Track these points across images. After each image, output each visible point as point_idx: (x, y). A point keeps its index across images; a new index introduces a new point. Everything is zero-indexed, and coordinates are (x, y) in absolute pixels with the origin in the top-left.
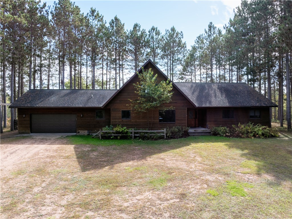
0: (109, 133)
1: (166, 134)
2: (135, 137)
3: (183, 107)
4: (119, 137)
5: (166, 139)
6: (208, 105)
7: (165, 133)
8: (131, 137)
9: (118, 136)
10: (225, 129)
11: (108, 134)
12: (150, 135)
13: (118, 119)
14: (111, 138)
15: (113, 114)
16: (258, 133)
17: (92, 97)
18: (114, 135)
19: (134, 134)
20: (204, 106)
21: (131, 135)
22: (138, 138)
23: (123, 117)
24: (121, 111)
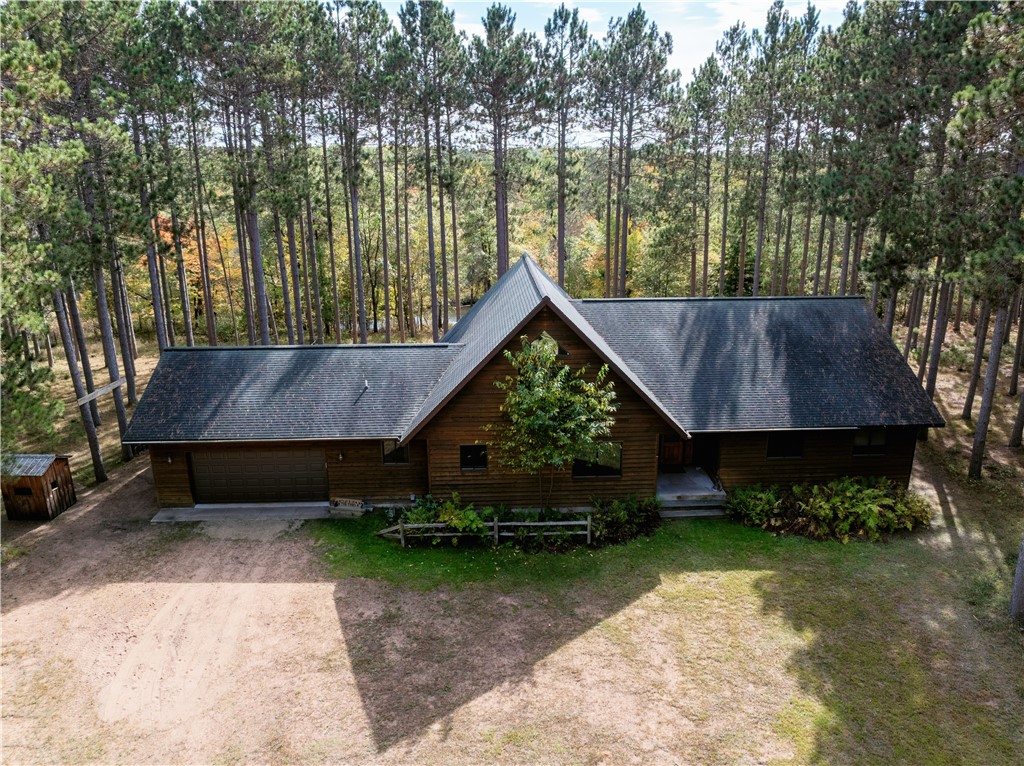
0: (428, 530)
1: (593, 533)
2: (502, 540)
3: (647, 431)
4: (455, 541)
5: (591, 547)
6: (724, 426)
7: (589, 528)
8: (490, 541)
9: (454, 536)
10: (769, 502)
11: (423, 533)
12: (545, 534)
13: (450, 470)
14: (434, 543)
15: (435, 457)
16: (864, 521)
17: (366, 388)
18: (441, 534)
19: (499, 532)
20: (711, 429)
21: (490, 533)
22: (510, 544)
23: (464, 463)
24: (458, 447)
